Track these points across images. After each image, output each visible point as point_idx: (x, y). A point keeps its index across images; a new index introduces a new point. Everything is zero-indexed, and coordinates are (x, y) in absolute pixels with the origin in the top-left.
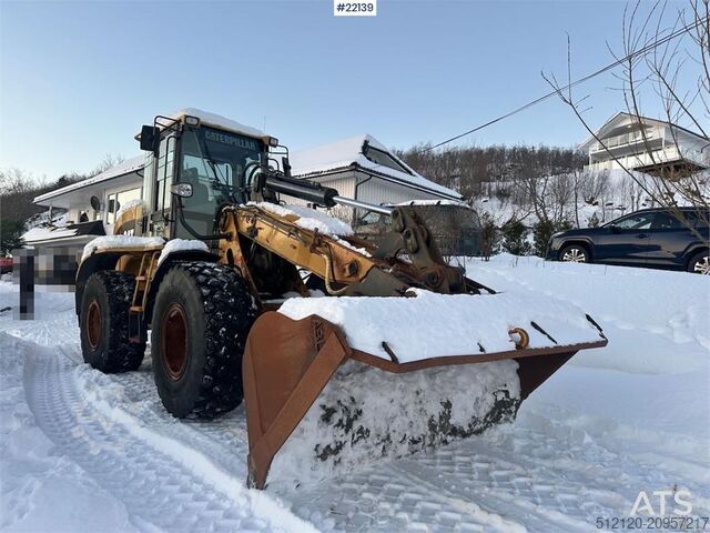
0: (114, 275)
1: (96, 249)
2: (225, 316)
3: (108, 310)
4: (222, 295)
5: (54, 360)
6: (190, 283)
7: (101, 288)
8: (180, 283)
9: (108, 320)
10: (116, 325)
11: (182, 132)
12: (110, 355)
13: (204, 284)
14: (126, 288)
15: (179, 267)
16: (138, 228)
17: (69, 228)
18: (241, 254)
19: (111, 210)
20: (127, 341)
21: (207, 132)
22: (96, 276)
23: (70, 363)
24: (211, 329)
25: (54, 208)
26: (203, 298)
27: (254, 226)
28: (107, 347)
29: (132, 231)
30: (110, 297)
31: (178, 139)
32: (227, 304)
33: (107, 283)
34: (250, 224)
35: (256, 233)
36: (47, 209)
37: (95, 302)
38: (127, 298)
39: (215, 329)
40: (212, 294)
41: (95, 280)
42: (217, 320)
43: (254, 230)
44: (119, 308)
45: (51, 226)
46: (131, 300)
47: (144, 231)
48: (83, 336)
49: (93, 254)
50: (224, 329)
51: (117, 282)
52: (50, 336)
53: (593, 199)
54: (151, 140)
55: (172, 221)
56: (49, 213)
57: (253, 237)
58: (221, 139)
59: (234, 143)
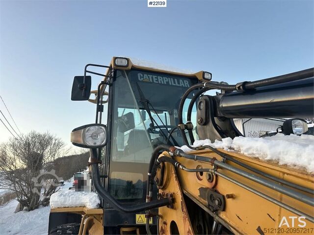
54: (81, 89)
57: (216, 211)
58: (155, 79)
59: (168, 83)
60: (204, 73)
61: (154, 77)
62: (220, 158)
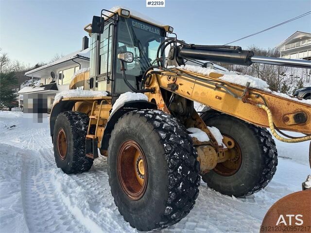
0: (74, 114)
1: (62, 98)
2: (180, 156)
3: (72, 137)
4: (175, 138)
5: (39, 161)
6: (147, 127)
7: (67, 123)
8: (137, 126)
9: (72, 143)
10: (77, 146)
11: (118, 21)
12: (74, 164)
13: (160, 128)
14: (82, 122)
15: (135, 113)
16: (87, 85)
17: (41, 87)
18: (163, 103)
19: (60, 78)
20: (83, 155)
21: (133, 21)
22: (63, 115)
23: (48, 164)
24: (171, 168)
25: (34, 78)
26: (162, 141)
27: (175, 83)
28: (72, 160)
29: (82, 87)
30: (73, 128)
31: (115, 26)
32: (179, 145)
33: (71, 119)
34: (171, 81)
35: (177, 88)
36: (31, 78)
37: (62, 130)
38: (83, 128)
39: (175, 168)
40: (168, 137)
41: (62, 117)
42: (175, 159)
43: (174, 86)
44: (79, 135)
45: (33, 86)
46: (86, 130)
47: (91, 86)
48: (55, 149)
49: (61, 101)
50: (180, 167)
51: (77, 119)
52: (35, 142)
53: (283, 73)
54: (99, 26)
55: (112, 80)
56: (32, 80)
57: (174, 90)
58: (141, 26)
59: (148, 30)
60: (169, 27)
61: (141, 24)
62: (179, 72)
